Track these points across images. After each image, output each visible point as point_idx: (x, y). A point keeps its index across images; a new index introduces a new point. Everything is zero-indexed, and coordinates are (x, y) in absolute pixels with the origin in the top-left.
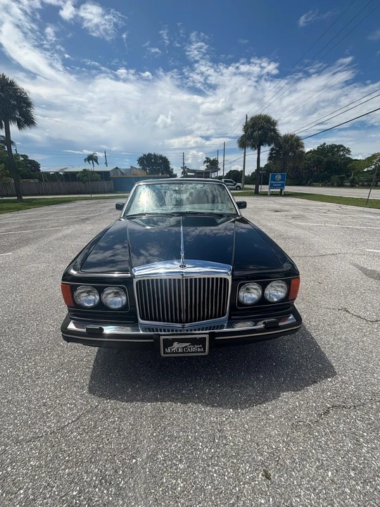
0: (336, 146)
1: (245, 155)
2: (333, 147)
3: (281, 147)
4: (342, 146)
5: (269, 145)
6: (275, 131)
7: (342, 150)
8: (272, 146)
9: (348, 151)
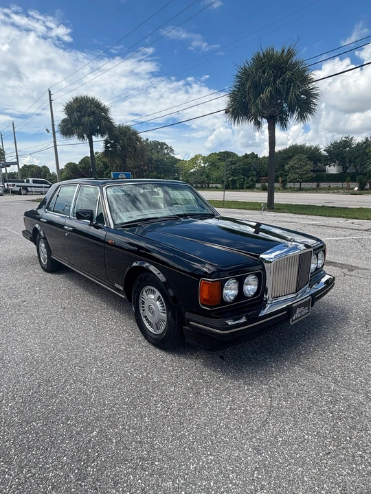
0: (159, 144)
1: (55, 146)
2: (156, 144)
3: (116, 140)
4: (164, 144)
5: (102, 136)
6: (108, 119)
7: (166, 148)
8: (106, 137)
9: (172, 150)
